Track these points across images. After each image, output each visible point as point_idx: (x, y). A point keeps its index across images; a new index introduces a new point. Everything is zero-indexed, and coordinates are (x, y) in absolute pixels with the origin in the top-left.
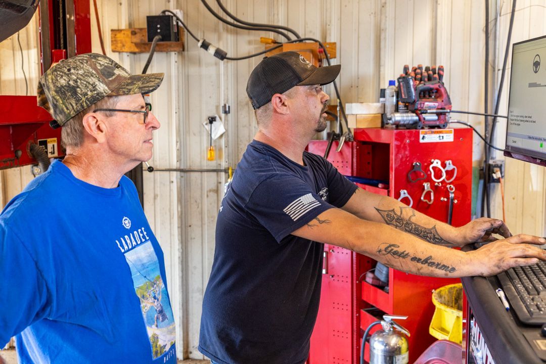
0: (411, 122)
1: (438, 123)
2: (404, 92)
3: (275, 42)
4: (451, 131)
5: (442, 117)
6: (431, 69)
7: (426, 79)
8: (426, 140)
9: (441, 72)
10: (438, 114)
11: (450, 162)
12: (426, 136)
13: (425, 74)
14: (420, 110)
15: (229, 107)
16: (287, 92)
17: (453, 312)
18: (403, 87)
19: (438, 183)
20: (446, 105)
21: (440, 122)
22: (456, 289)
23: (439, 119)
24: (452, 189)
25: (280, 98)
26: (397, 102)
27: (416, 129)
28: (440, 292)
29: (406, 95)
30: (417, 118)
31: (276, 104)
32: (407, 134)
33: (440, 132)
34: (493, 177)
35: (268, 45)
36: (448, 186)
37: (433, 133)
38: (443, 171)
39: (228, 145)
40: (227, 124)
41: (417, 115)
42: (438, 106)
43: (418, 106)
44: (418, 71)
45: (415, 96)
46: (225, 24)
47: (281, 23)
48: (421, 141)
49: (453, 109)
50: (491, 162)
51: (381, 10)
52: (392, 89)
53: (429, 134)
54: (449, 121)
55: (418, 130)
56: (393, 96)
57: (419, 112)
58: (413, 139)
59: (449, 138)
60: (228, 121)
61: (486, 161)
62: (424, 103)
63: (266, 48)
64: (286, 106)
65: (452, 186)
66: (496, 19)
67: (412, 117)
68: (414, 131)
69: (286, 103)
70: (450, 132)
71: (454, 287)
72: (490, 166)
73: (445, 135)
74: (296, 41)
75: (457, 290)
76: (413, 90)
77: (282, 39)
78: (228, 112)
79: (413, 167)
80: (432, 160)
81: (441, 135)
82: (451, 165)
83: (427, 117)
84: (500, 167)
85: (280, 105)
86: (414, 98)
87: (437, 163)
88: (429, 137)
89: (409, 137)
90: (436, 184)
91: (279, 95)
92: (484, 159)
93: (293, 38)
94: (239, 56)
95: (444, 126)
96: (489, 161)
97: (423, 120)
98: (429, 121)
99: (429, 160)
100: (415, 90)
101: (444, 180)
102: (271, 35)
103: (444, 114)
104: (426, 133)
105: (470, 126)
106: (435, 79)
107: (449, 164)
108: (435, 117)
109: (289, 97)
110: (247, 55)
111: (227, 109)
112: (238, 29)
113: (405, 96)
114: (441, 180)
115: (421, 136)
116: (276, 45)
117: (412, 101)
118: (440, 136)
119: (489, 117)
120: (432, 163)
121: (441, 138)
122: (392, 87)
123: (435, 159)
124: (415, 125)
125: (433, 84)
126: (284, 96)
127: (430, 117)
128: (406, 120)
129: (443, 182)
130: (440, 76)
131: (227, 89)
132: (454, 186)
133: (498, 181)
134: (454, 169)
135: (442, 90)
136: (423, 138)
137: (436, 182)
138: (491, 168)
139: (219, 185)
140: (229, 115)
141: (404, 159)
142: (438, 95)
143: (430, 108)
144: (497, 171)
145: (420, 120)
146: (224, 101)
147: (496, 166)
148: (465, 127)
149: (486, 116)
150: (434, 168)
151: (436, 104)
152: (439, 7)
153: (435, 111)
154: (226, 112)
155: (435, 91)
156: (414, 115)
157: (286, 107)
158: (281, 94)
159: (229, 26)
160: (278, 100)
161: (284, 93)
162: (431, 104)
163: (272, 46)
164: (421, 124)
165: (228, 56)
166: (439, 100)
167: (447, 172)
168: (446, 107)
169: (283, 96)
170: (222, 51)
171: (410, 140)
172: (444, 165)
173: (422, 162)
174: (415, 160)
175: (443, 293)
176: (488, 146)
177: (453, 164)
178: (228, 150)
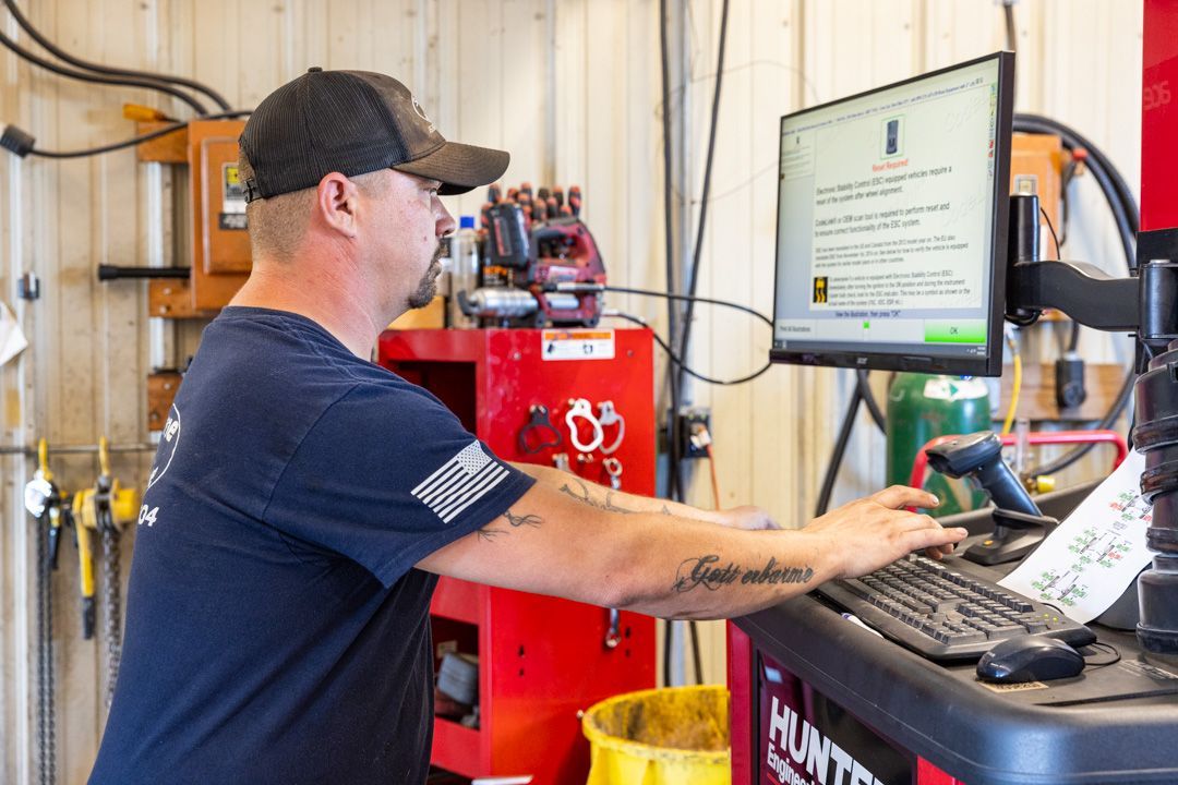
0: (521, 313)
1: (579, 316)
2: (504, 240)
3: (162, 118)
4: (609, 334)
5: (588, 300)
6: (551, 193)
7: (544, 216)
8: (556, 355)
9: (576, 201)
10: (580, 295)
11: (610, 404)
12: (555, 344)
13: (541, 204)
14: (541, 284)
15: (37, 282)
16: (363, 178)
17: (638, 752)
18: (502, 230)
19: (585, 454)
20: (595, 273)
21: (584, 314)
22: (628, 706)
23: (581, 306)
24: (614, 468)
25: (340, 186)
26: (481, 266)
27: (533, 327)
28: (598, 713)
29: (510, 248)
30: (532, 303)
31: (327, 199)
32: (514, 339)
33: (586, 336)
34: (691, 444)
35: (143, 126)
36: (607, 462)
37: (570, 337)
38: (597, 424)
39: (35, 381)
40: (33, 326)
41: (535, 295)
42: (579, 274)
43: (534, 274)
44: (524, 197)
45: (529, 250)
46: (25, 63)
47: (180, 71)
48: (546, 356)
49: (610, 283)
50: (683, 411)
51: (427, 55)
52: (469, 236)
53: (563, 339)
54: (600, 310)
55: (537, 331)
56: (471, 253)
57: (539, 288)
58: (527, 351)
59: (604, 349)
60: (34, 318)
61: (673, 411)
62: (547, 269)
63: (138, 131)
64: (350, 213)
65: (615, 461)
66: (682, 89)
67: (523, 300)
68: (529, 332)
69: (353, 205)
70: (606, 336)
71: (626, 702)
72: (683, 420)
73: (595, 343)
74: (217, 118)
75: (631, 710)
76: (524, 235)
77: (181, 111)
78: (34, 295)
79: (531, 417)
80: (571, 402)
81: (588, 342)
82: (613, 413)
83: (557, 300)
84: (706, 422)
85: (334, 204)
86: (526, 254)
87: (581, 408)
88: (561, 348)
89: (520, 347)
90: (581, 457)
91: (340, 177)
92: (669, 405)
93: (213, 108)
94: (64, 149)
95: (593, 323)
96: (678, 409)
97: (547, 308)
98: (561, 310)
99: (563, 401)
100: (530, 235)
101: (598, 449)
102: (153, 100)
103: (593, 293)
104: (555, 338)
105: (644, 325)
106: (564, 215)
107: (609, 410)
108: (572, 302)
109: (365, 191)
110: (85, 147)
111: (33, 288)
112: (63, 79)
113: (506, 250)
114: (591, 447)
115: (545, 344)
116: (166, 126)
117: (521, 262)
118: (585, 346)
119: (677, 302)
120: (570, 407)
121: (588, 349)
122: (468, 231)
123: (576, 399)
124: (529, 319)
125: (565, 225)
126: (353, 185)
127: (561, 302)
128: (512, 307)
129: (596, 452)
130: (575, 210)
131: (32, 233)
132: (620, 460)
133: (704, 452)
134: (618, 422)
135: (585, 238)
136: (550, 349)
137: (579, 452)
138: (687, 424)
139: (8, 489)
140: (38, 303)
141: (510, 399)
142: (575, 251)
143: (562, 279)
144: (700, 431)
145: (540, 306)
146: (24, 263)
147: (698, 419)
148: (634, 326)
149: (671, 298)
150: (576, 419)
151: (574, 271)
152: (559, 54)
153: (572, 286)
154: (29, 296)
155: (569, 241)
156: (527, 295)
157: (349, 217)
158: (347, 175)
159: (36, 69)
160: (334, 192)
161: (356, 178)
162: (564, 271)
163: (157, 127)
164: (541, 315)
165: (38, 146)
166: (580, 262)
167: (605, 428)
168: (596, 278)
169: (350, 185)
170: (21, 134)
171: (523, 355)
172: (597, 413)
173: (550, 407)
174: (533, 400)
175: (602, 716)
176: (677, 367)
177: (617, 411)
178: (36, 396)
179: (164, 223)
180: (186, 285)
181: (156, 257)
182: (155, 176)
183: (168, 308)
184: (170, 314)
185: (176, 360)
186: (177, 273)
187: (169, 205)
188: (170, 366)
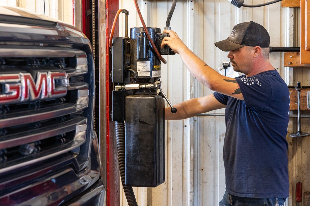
165: (245, 3)
179: (290, 30)
180: (298, 54)
181: (287, 43)
182: (288, 12)
183: (291, 63)
184: (292, 65)
185: (294, 83)
186: (295, 50)
187: (293, 23)
188: (292, 85)
